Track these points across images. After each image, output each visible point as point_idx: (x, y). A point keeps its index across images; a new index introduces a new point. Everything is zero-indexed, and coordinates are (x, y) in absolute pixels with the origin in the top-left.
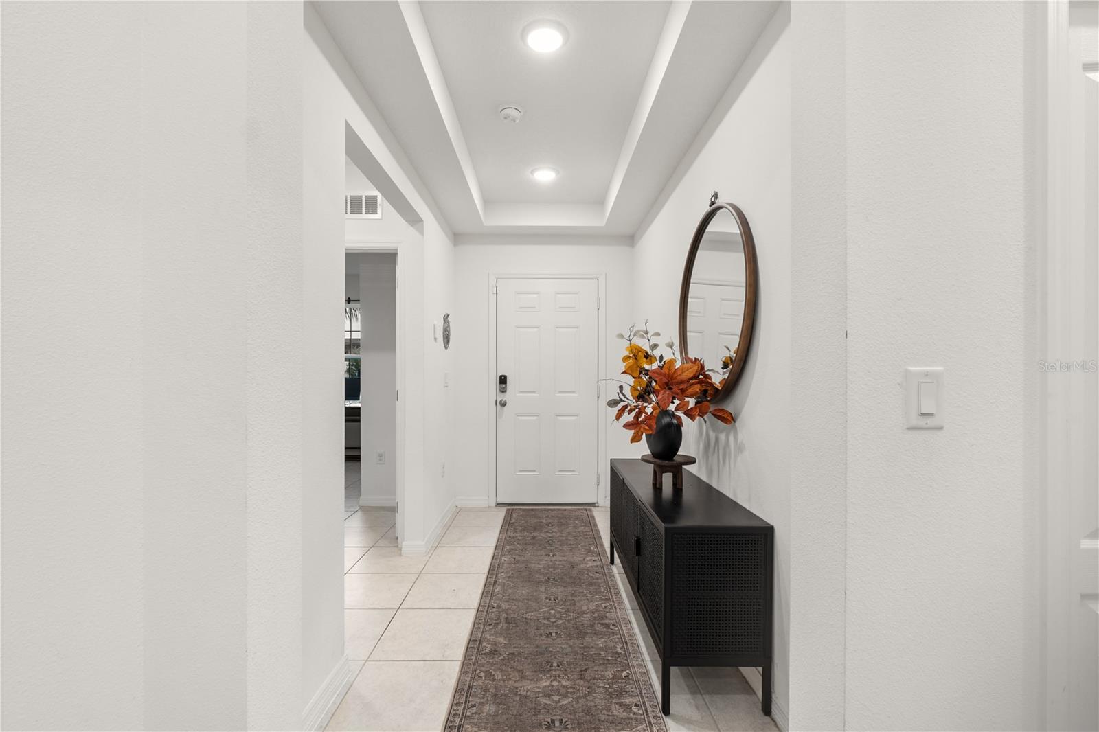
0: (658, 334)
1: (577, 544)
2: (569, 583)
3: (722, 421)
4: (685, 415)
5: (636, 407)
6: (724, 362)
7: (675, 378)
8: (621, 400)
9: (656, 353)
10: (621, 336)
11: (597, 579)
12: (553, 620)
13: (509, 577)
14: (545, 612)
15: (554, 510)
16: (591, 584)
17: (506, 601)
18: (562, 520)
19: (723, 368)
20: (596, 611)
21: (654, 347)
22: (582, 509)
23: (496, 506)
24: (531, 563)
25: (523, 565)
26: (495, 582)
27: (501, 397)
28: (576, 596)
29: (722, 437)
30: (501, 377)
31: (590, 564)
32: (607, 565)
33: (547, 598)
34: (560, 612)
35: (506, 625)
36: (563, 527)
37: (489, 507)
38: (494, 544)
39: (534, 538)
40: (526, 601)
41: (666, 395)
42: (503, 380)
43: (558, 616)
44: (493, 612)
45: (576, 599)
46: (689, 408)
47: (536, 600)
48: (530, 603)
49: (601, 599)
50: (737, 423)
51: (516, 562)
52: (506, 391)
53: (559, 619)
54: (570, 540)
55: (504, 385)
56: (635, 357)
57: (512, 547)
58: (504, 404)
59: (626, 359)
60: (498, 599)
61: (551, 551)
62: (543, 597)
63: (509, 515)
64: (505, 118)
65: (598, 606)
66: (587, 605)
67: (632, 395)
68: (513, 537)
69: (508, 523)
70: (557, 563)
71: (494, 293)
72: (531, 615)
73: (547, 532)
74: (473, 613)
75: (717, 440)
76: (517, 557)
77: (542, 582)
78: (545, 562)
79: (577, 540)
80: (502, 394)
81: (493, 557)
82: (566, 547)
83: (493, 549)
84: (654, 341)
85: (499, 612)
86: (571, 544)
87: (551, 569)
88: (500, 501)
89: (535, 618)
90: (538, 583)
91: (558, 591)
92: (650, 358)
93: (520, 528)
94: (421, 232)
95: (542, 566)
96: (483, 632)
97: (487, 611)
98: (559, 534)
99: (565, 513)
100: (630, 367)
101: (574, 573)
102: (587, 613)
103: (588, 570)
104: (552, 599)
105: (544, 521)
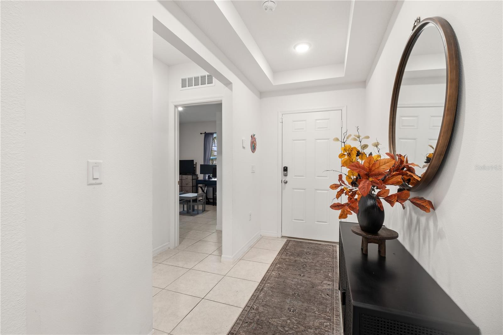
0: (368, 137)
1: (321, 270)
2: (307, 299)
3: (420, 208)
4: (386, 200)
5: (351, 190)
6: (427, 158)
7: (374, 171)
8: (341, 185)
9: (367, 151)
10: (337, 139)
11: (327, 300)
12: (287, 329)
13: (271, 287)
14: (283, 321)
15: (314, 243)
16: (321, 303)
17: (263, 306)
18: (316, 252)
19: (425, 162)
20: (319, 328)
21: (365, 146)
22: (331, 245)
23: (281, 237)
24: (288, 279)
25: (283, 280)
26: (262, 290)
27: (285, 179)
28: (308, 312)
29: (423, 220)
30: (284, 167)
31: (325, 287)
32: (336, 290)
33: (289, 309)
34: (293, 323)
35: (255, 326)
36: (315, 256)
37: (278, 237)
38: (271, 263)
39: (296, 261)
40: (275, 308)
41: (366, 184)
42: (285, 169)
43: (291, 326)
44: (251, 313)
45: (307, 314)
46: (389, 195)
47: (281, 309)
48: (277, 310)
49: (325, 318)
50: (437, 211)
51: (279, 277)
52: (287, 175)
53: (291, 328)
54: (317, 266)
55: (286, 172)
56: (349, 154)
57: (281, 266)
58: (286, 183)
59: (341, 156)
60: (260, 304)
61: (303, 272)
62: (287, 307)
63: (286, 244)
64: (266, 9)
65: (322, 324)
66: (313, 321)
67: (348, 182)
68: (284, 259)
69: (284, 249)
70: (304, 282)
71: (281, 122)
72: (274, 321)
73: (305, 258)
74: (239, 311)
75: (418, 221)
76: (281, 273)
77: (289, 295)
78: (296, 280)
79: (321, 266)
80: (285, 177)
81: (268, 271)
82: (313, 271)
83: (270, 265)
84: (364, 142)
85: (256, 313)
86: (316, 270)
87: (299, 286)
88: (284, 235)
89: (275, 324)
90: (287, 295)
91: (298, 304)
92: (361, 155)
93: (290, 253)
94: (231, 89)
95: (293, 283)
96: (240, 328)
97: (249, 311)
98: (311, 260)
99: (320, 246)
100: (345, 162)
101: (312, 292)
102: (311, 329)
103: (322, 292)
104: (292, 311)
105: (305, 250)
